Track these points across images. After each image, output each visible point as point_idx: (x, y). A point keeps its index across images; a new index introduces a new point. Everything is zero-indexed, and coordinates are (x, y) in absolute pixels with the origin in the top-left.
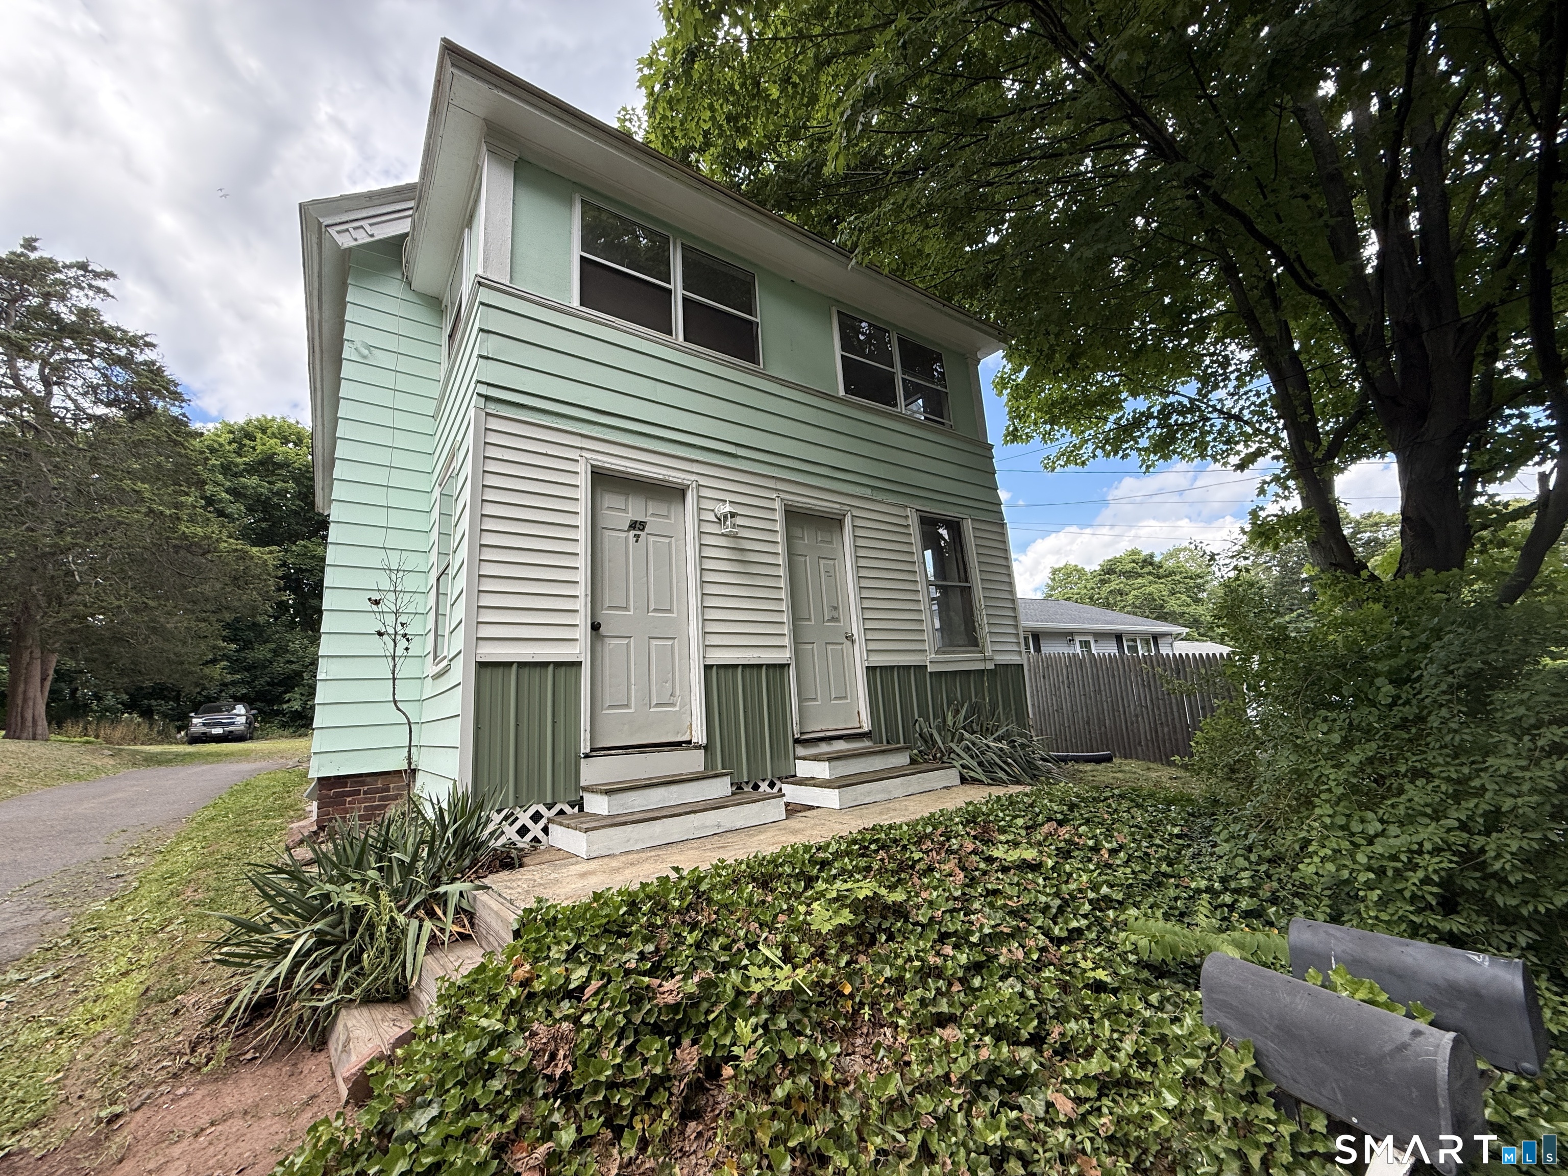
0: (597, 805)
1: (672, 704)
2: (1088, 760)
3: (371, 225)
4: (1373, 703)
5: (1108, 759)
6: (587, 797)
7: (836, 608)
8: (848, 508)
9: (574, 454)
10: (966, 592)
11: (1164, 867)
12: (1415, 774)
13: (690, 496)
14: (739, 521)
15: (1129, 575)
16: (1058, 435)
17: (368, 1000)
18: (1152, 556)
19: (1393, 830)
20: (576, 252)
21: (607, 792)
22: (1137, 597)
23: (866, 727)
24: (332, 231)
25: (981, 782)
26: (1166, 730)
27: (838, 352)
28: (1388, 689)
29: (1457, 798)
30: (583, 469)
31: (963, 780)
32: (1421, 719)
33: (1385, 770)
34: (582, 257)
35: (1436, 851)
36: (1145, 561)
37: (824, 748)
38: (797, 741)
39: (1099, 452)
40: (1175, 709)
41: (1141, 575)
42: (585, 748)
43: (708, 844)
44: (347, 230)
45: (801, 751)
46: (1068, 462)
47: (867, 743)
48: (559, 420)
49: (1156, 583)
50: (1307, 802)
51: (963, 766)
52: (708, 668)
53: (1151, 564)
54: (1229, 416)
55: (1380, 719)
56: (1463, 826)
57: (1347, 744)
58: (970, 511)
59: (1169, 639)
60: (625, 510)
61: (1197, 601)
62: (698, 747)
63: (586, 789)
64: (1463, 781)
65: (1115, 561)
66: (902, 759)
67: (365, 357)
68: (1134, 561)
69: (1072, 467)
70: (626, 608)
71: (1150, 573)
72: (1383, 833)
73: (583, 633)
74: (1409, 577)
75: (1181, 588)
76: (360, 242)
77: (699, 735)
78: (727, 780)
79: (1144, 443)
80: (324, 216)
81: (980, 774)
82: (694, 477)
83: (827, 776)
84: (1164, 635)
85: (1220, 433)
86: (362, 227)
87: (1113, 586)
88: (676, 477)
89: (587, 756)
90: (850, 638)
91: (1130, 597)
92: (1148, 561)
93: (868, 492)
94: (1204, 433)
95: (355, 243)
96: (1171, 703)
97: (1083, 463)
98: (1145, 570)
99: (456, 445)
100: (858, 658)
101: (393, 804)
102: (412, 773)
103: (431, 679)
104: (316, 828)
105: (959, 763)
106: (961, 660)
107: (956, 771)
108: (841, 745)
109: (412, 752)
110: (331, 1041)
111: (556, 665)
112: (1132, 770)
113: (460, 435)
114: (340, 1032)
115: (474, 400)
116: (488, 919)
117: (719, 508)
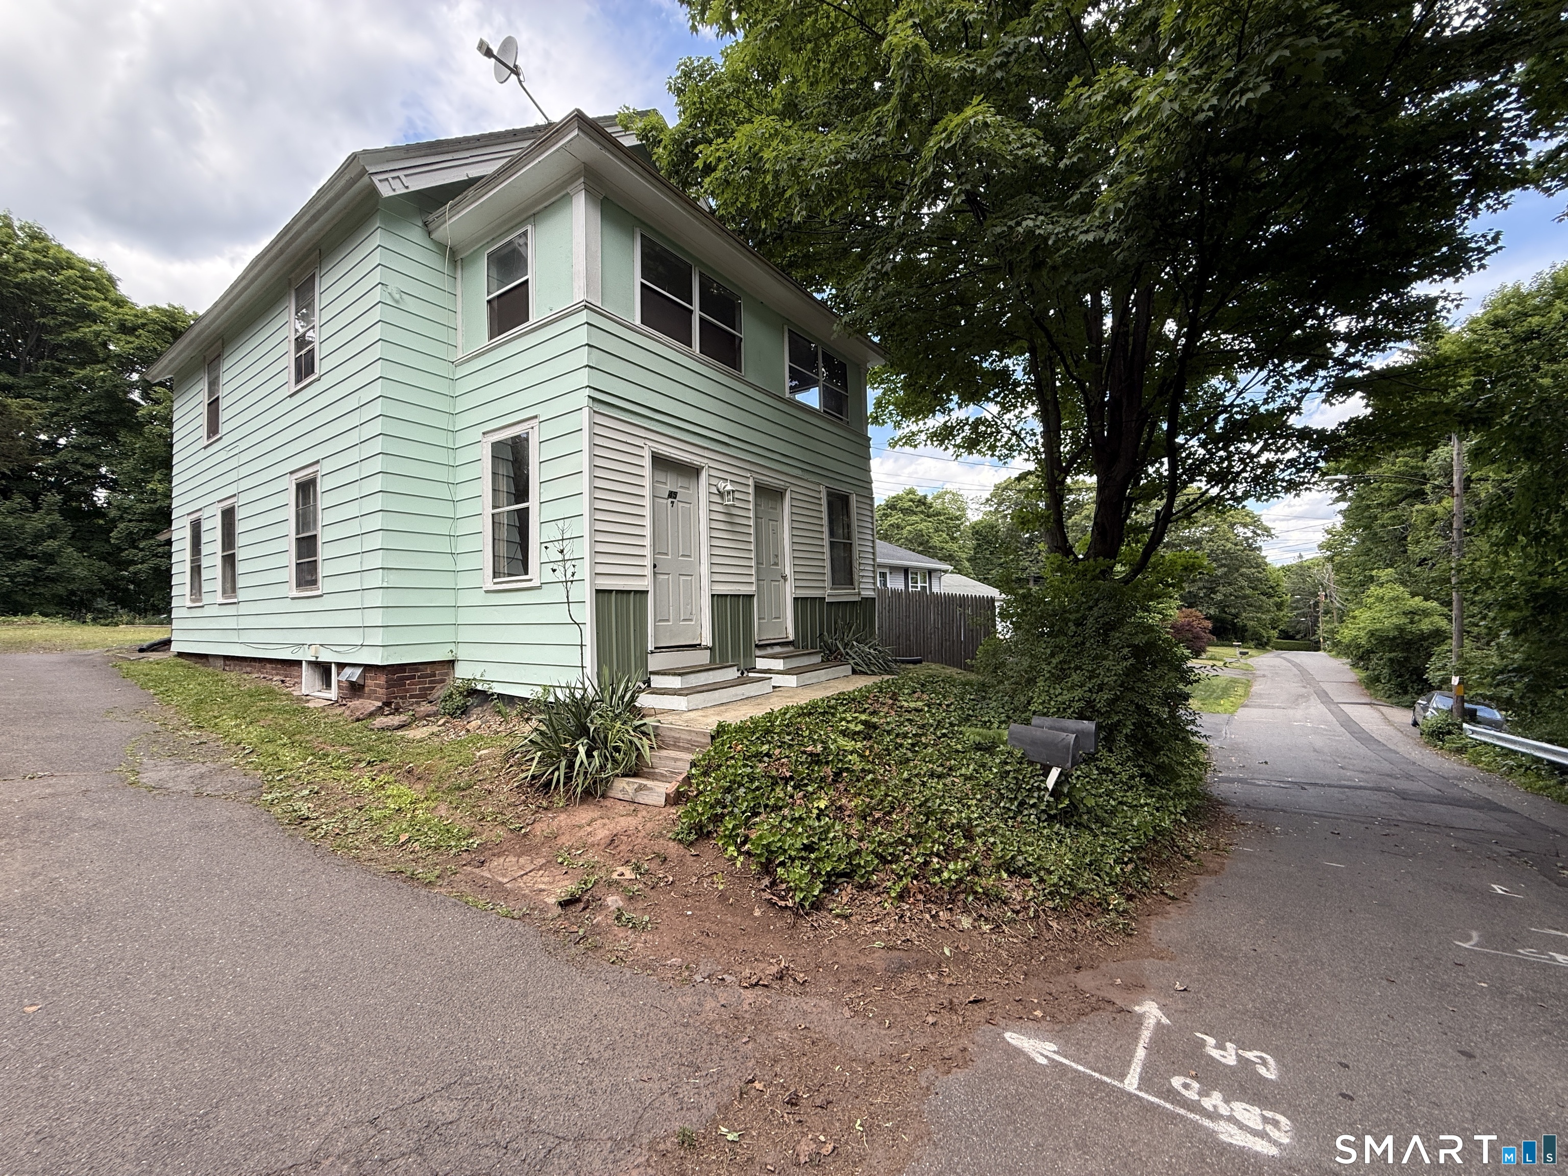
0: (658, 682)
1: (691, 620)
2: (909, 662)
3: (406, 176)
4: (1066, 635)
5: (920, 662)
6: (652, 677)
7: (777, 556)
8: (788, 485)
9: (641, 442)
10: (848, 547)
11: (971, 712)
12: (1077, 668)
13: (704, 475)
14: (737, 495)
15: (906, 511)
16: (904, 425)
17: (625, 775)
18: (925, 497)
19: (1065, 692)
20: (638, 279)
21: (680, 675)
22: (910, 532)
23: (791, 637)
24: (375, 179)
25: (866, 674)
26: (948, 643)
27: (787, 363)
28: (1073, 628)
29: (1090, 678)
30: (646, 454)
31: (854, 672)
32: (1083, 643)
33: (1066, 666)
34: (642, 284)
35: (1080, 700)
36: (919, 501)
37: (769, 651)
38: (757, 646)
39: (929, 442)
40: (955, 631)
41: (915, 513)
42: (650, 647)
43: (711, 711)
44: (387, 179)
45: (758, 653)
46: (906, 443)
47: (791, 648)
48: (629, 415)
49: (925, 521)
50: (1032, 682)
51: (856, 664)
52: (713, 596)
53: (924, 504)
54: (1014, 433)
55: (1068, 642)
56: (1090, 691)
57: (1053, 655)
58: (855, 488)
59: (938, 574)
60: (665, 484)
61: (953, 539)
62: (706, 648)
63: (652, 673)
64: (1093, 671)
65: (898, 498)
66: (817, 659)
67: (397, 302)
68: (911, 500)
69: (907, 448)
70: (666, 554)
71: (922, 512)
72: (1060, 694)
73: (648, 571)
74: (1091, 560)
75: (943, 527)
76: (398, 192)
77: (707, 640)
78: (735, 668)
79: (959, 440)
80: (370, 165)
81: (864, 668)
82: (706, 461)
83: (781, 668)
84: (936, 570)
85: (1007, 443)
86: (398, 177)
87: (892, 520)
88: (697, 461)
89: (652, 652)
90: (785, 578)
91: (905, 532)
92: (922, 502)
93: (798, 473)
94: (996, 440)
95: (393, 194)
97: (915, 446)
98: (919, 509)
99: (536, 417)
100: (789, 592)
101: (439, 686)
102: (451, 663)
103: (487, 592)
104: (380, 704)
105: (852, 662)
106: (844, 595)
107: (849, 667)
108: (778, 649)
109: (452, 647)
110: (612, 793)
111: (636, 592)
112: (935, 668)
113: (544, 412)
114: (624, 787)
115: (582, 399)
116: (677, 735)
117: (721, 485)
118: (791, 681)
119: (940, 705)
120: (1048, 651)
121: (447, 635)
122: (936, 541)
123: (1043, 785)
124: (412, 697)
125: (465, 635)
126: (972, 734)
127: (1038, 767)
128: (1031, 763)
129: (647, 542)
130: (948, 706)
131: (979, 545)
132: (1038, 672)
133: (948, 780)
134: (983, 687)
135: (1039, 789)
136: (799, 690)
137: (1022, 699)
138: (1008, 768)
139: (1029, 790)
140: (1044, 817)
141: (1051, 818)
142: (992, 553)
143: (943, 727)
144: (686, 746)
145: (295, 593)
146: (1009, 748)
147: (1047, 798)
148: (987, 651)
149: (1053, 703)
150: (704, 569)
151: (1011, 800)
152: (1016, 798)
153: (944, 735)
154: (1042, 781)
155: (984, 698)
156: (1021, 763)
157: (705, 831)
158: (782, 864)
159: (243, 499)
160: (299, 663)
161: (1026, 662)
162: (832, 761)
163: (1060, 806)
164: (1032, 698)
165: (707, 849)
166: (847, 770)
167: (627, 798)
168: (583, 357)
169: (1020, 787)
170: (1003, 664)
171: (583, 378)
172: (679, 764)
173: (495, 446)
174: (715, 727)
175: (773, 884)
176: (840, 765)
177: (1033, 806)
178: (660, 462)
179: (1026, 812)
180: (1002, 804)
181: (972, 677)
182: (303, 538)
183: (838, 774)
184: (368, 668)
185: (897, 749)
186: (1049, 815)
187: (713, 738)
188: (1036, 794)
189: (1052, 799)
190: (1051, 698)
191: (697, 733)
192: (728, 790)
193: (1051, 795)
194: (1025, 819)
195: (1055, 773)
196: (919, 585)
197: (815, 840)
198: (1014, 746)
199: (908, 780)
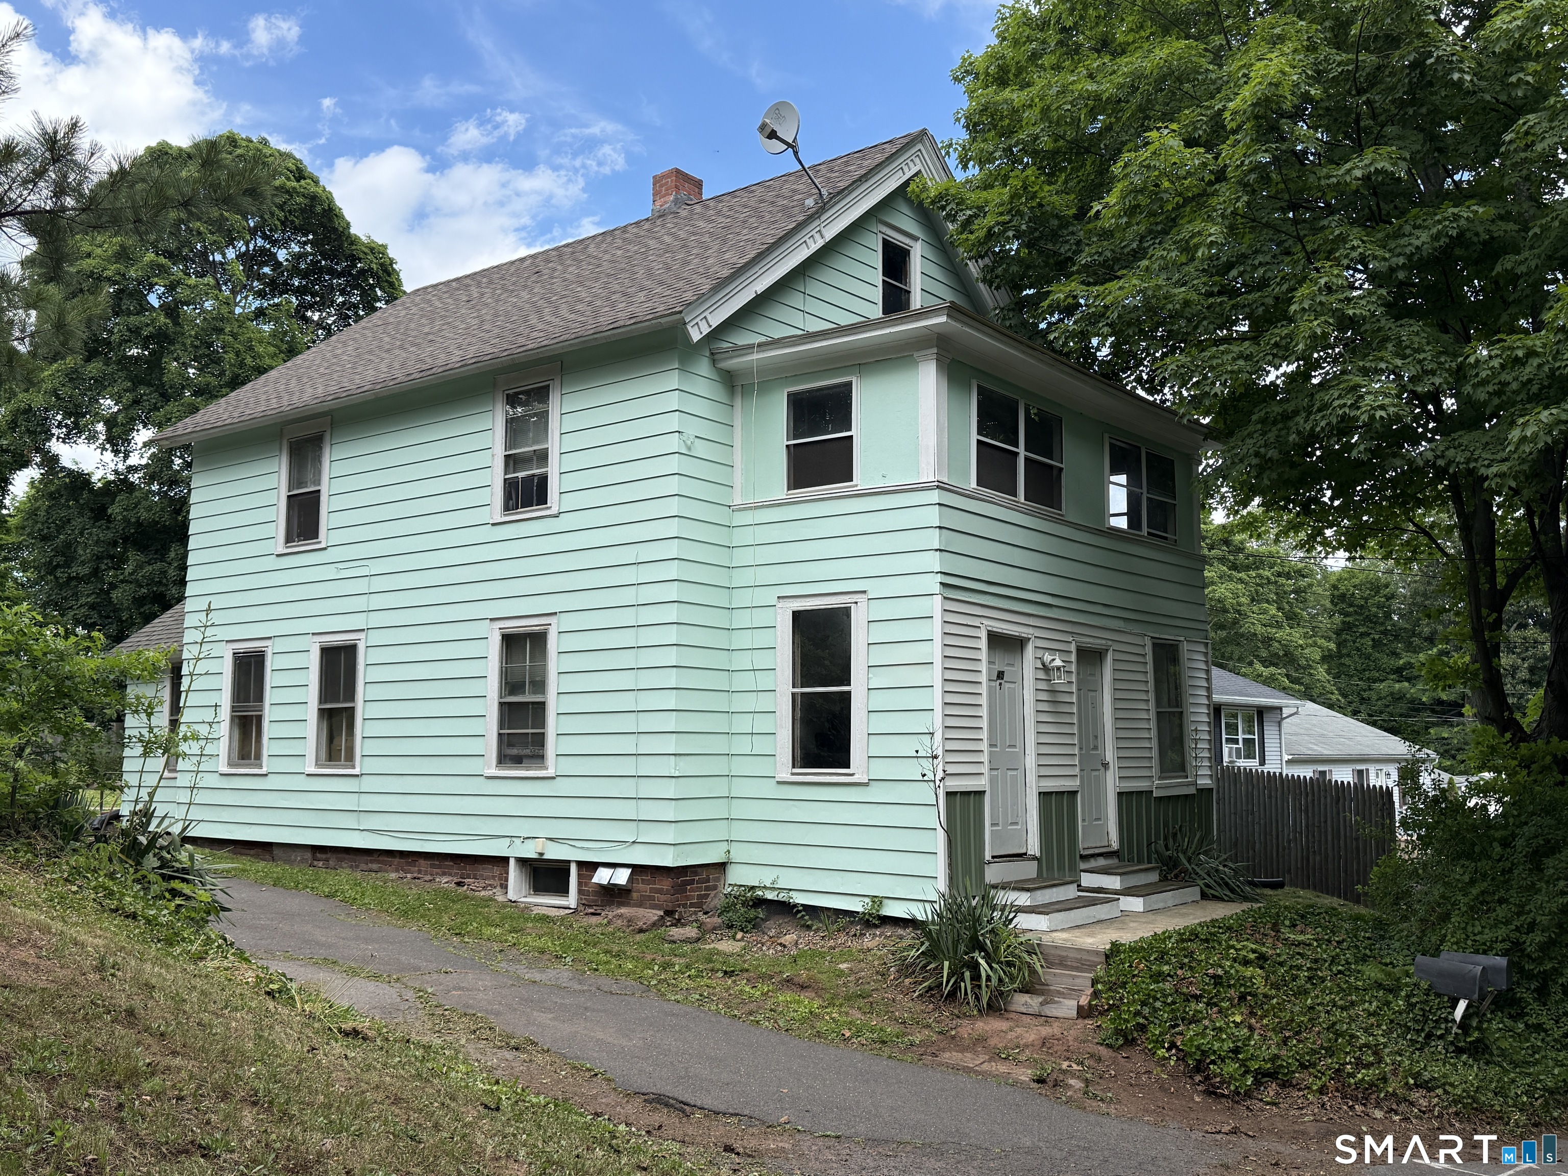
1: (1018, 823)
2: (1266, 886)
3: (710, 313)
5: (1280, 885)
7: (1098, 737)
8: (1110, 643)
9: (976, 622)
10: (1178, 718)
13: (1029, 647)
17: (1019, 992)
20: (975, 436)
21: (1028, 890)
23: (1115, 845)
24: (689, 326)
25: (1223, 900)
26: (1318, 858)
29: (1518, 915)
30: (983, 635)
31: (1204, 896)
34: (978, 441)
37: (1093, 863)
38: (1082, 857)
40: (1329, 838)
42: (988, 857)
43: (1092, 929)
44: (697, 323)
45: (1083, 866)
47: (1122, 861)
48: (970, 594)
49: (1231, 579)
50: (1445, 918)
51: (1206, 886)
52: (1040, 793)
55: (1492, 868)
58: (1185, 633)
59: (1276, 716)
60: (998, 663)
62: (1034, 858)
66: (1154, 877)
67: (690, 449)
70: (1000, 746)
73: (985, 768)
76: (704, 335)
77: (1034, 847)
78: (1075, 885)
80: (689, 314)
81: (1219, 893)
82: (1032, 631)
84: (1271, 709)
86: (705, 318)
88: (1024, 632)
89: (989, 863)
90: (1106, 766)
93: (1122, 625)
95: (701, 337)
96: (1326, 832)
99: (864, 592)
100: (1112, 784)
101: (713, 893)
102: (722, 866)
103: (779, 783)
104: (662, 913)
105: (1201, 883)
106: (1175, 786)
107: (1197, 889)
108: (1101, 862)
109: (724, 846)
110: (1013, 1008)
111: (976, 792)
112: (1306, 896)
113: (875, 588)
114: (1022, 1001)
115: (933, 584)
116: (1064, 954)
117: (1047, 657)
118: (1135, 904)
119: (1329, 941)
120: (1466, 878)
121: (719, 831)
122: (1254, 624)
123: (1450, 1017)
124: (692, 905)
125: (740, 831)
126: (1372, 972)
127: (1446, 999)
128: (1438, 995)
129: (984, 735)
130: (1338, 942)
131: (1347, 627)
132: (1453, 905)
133: (1352, 1012)
134: (1380, 925)
135: (1446, 1020)
136: (1151, 916)
137: (1433, 939)
138: (1414, 1000)
139: (1436, 1021)
140: (1451, 1049)
141: (1459, 1051)
142: (1376, 644)
143: (1339, 964)
144: (1075, 964)
145: (493, 771)
146: (1415, 979)
147: (1455, 1030)
148: (1384, 875)
149: (1469, 943)
150: (1031, 761)
151: (1418, 1032)
152: (1423, 1030)
153: (1340, 972)
154: (1449, 1013)
155: (1382, 938)
156: (1427, 995)
157: (1130, 1038)
158: (1213, 1062)
159: (375, 638)
160: (505, 860)
161: (1437, 891)
162: (1234, 985)
163: (1468, 1040)
164: (1445, 936)
165: (1135, 1053)
166: (1250, 994)
167: (1031, 1011)
168: (934, 539)
169: (1427, 1019)
170: (1408, 893)
171: (934, 562)
172: (1077, 981)
173: (797, 615)
174: (1108, 947)
175: (1207, 1078)
176: (1242, 989)
177: (1441, 1037)
178: (997, 641)
179: (1433, 1043)
180: (1409, 1037)
181: (1362, 910)
182: (510, 704)
183: (1242, 998)
184: (637, 870)
185: (1294, 980)
186: (1456, 1047)
187: (1107, 957)
188: (1443, 1026)
189: (1460, 1031)
190: (1468, 936)
191: (1088, 951)
192: (1144, 1004)
193: (1458, 1028)
194: (1432, 1050)
195: (1462, 1005)
196: (1241, 737)
197: (1240, 1044)
198: (1421, 978)
199: (1312, 1008)
